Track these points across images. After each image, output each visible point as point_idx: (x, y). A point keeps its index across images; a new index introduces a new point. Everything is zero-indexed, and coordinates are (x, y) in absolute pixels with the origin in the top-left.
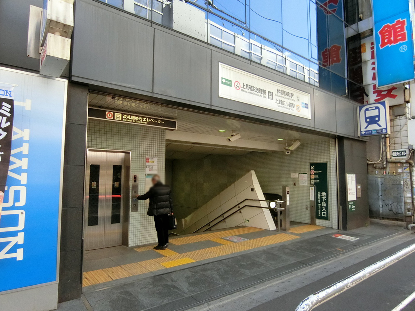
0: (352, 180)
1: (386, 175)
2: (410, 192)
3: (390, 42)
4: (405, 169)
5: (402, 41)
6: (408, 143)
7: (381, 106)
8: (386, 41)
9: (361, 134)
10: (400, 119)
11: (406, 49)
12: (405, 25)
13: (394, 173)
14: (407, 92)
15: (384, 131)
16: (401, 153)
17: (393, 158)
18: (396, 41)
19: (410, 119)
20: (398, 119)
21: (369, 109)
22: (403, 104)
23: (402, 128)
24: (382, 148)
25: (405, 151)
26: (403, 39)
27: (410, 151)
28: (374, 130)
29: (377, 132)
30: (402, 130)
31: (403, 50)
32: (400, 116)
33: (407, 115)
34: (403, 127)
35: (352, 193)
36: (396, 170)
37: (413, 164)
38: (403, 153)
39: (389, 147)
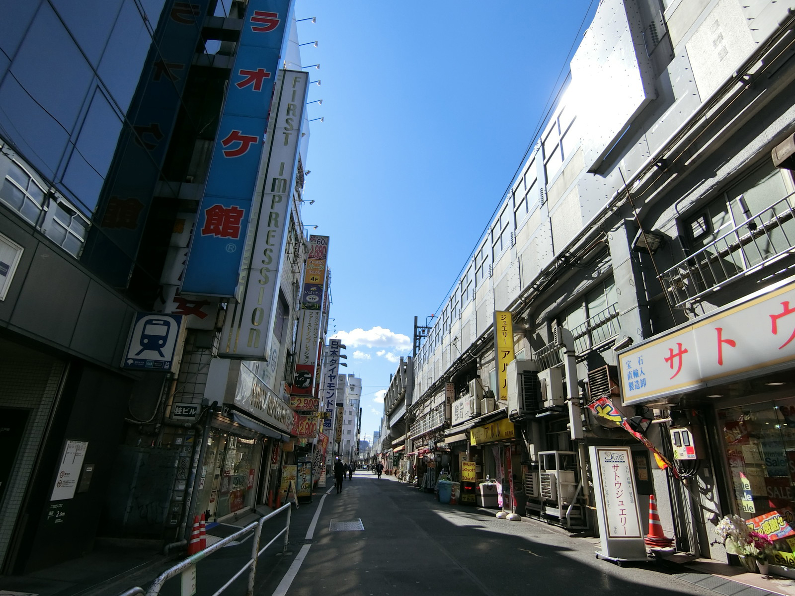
0: (76, 455)
1: (154, 448)
2: (185, 482)
3: (217, 231)
4: (187, 439)
5: (232, 237)
6: (203, 394)
7: (173, 323)
8: (212, 227)
9: (126, 364)
10: (202, 354)
11: (234, 249)
12: (242, 217)
13: (168, 444)
14: (222, 314)
15: (166, 367)
16: (190, 411)
17: (175, 417)
18: (224, 234)
19: (215, 357)
20: (199, 353)
21: (154, 322)
22: (212, 331)
23: (201, 369)
24: (162, 398)
25: (195, 408)
26: (235, 235)
27: (202, 408)
28: (150, 361)
29: (154, 366)
30: (200, 372)
31: (230, 249)
32: (203, 348)
33: (214, 349)
34: (204, 367)
35: (67, 482)
36: (174, 440)
37: (201, 431)
38: (192, 412)
39: (172, 397)
